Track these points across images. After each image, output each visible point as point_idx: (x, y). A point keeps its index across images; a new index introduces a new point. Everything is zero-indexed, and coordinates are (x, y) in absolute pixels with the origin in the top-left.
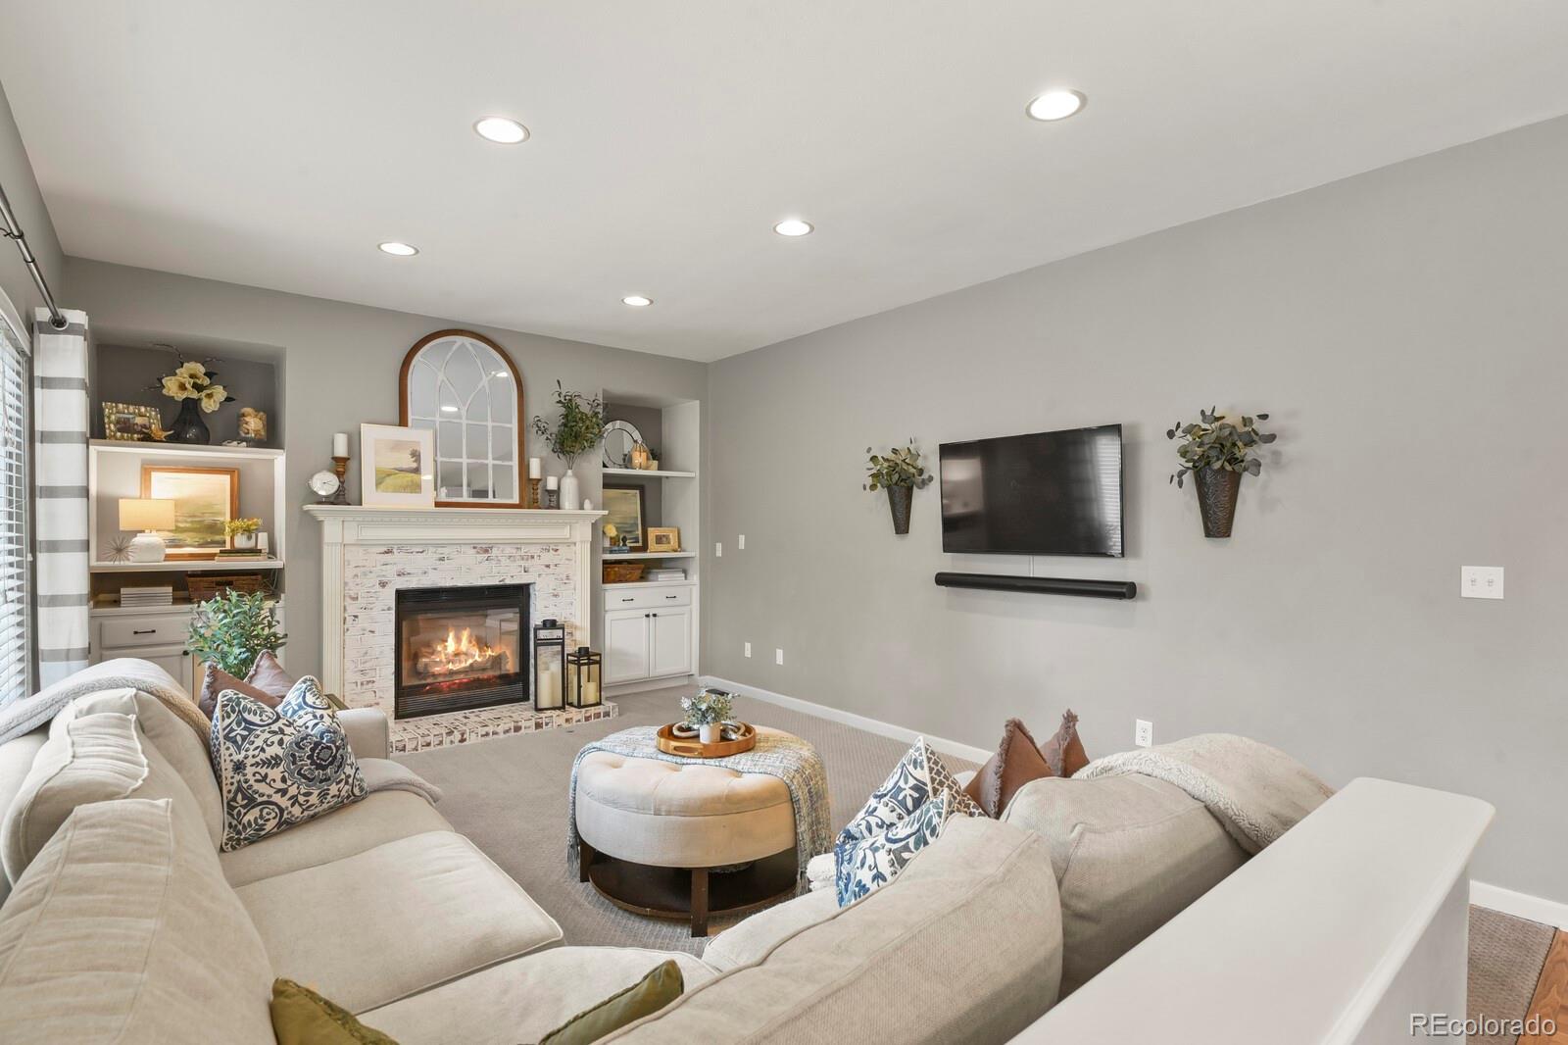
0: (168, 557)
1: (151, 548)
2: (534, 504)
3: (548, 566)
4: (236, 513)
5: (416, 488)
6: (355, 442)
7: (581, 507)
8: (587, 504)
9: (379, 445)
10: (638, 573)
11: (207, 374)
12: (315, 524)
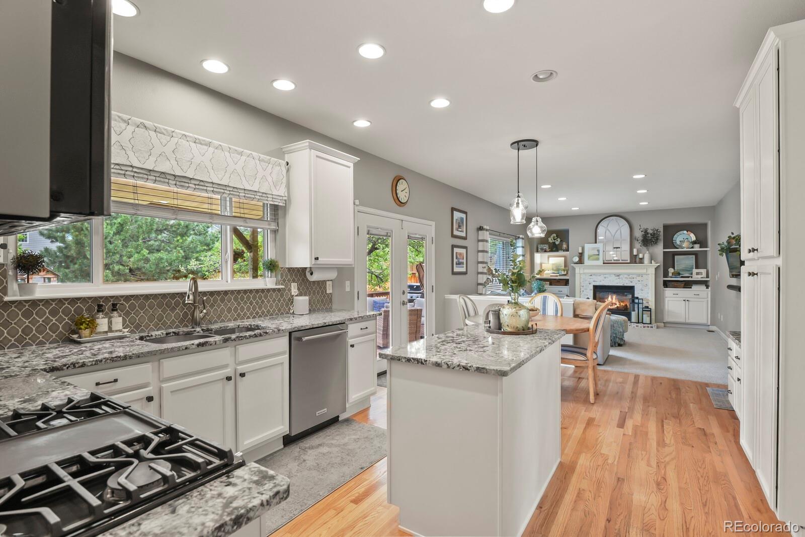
0: (551, 276)
1: (547, 274)
2: (636, 262)
3: (639, 281)
4: (565, 266)
5: (598, 259)
6: (583, 249)
7: (651, 263)
8: (653, 261)
9: (589, 248)
10: (682, 285)
11: (557, 236)
12: (574, 269)
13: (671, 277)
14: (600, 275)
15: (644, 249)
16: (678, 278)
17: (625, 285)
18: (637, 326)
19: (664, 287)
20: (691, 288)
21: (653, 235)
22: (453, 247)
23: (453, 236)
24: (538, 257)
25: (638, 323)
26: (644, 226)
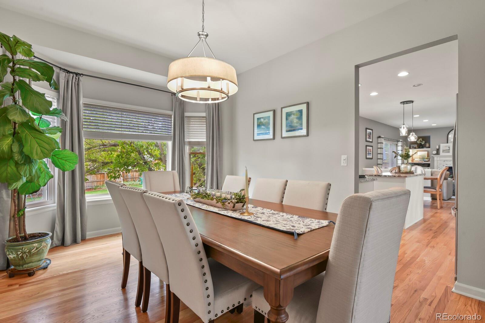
0: (419, 162)
1: (417, 160)
4: (428, 156)
5: (449, 152)
6: (439, 147)
9: (443, 146)
11: (423, 140)
12: (433, 158)
14: (450, 161)
22: (366, 146)
23: (366, 141)
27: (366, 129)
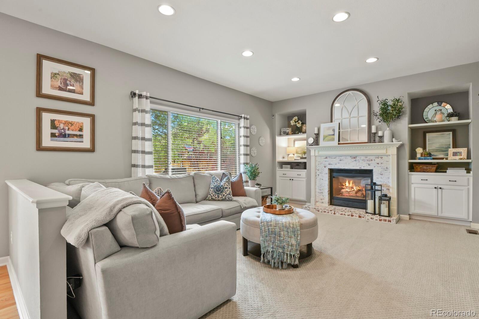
0: (295, 159)
1: (291, 157)
2: (374, 141)
3: (378, 164)
5: (333, 140)
6: (319, 130)
7: (393, 142)
8: (394, 139)
9: (325, 129)
10: (434, 168)
11: (298, 119)
13: (419, 159)
14: (335, 157)
15: (384, 125)
16: (428, 159)
17: (363, 168)
18: (371, 218)
19: (410, 172)
20: (446, 172)
21: (394, 106)
24: (282, 142)
25: (375, 214)
26: (382, 98)
27: (40, 58)
